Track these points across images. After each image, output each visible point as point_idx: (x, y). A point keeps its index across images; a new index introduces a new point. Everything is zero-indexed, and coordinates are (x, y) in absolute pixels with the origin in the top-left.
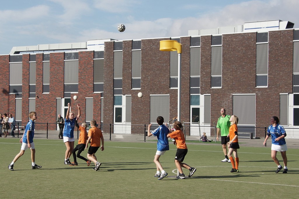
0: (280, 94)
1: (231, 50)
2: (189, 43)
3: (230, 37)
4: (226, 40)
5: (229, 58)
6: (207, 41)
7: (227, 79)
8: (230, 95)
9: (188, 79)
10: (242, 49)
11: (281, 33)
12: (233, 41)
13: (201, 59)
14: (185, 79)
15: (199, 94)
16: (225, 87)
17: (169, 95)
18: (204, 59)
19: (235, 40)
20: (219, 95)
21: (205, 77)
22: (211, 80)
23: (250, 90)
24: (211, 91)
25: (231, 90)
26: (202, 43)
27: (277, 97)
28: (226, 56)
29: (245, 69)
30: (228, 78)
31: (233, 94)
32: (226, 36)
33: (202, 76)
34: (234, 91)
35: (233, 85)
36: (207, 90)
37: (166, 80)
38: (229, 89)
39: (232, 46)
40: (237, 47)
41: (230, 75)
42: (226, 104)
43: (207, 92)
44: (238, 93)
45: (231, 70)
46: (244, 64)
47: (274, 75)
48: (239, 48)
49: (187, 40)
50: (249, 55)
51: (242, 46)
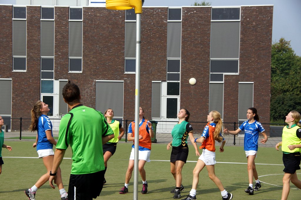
0: (153, 81)
1: (94, 28)
2: (38, 14)
3: (92, 11)
4: (87, 14)
5: (92, 37)
6: (63, 14)
7: (89, 63)
8: (92, 81)
9: (38, 60)
10: (108, 27)
11: (153, 11)
12: (96, 16)
13: (56, 36)
14: (34, 59)
15: (52, 80)
16: (87, 71)
17: (11, 79)
18: (59, 37)
19: (99, 15)
20: (80, 81)
21: (60, 58)
22: (68, 62)
23: (117, 77)
24: (69, 76)
25: (94, 75)
26: (56, 16)
27: (149, 85)
28: (88, 34)
29: (111, 50)
30: (91, 61)
31: (97, 81)
32: (87, 9)
33: (57, 57)
34: (98, 77)
35: (97, 69)
36: (63, 75)
37: (6, 60)
38: (91, 74)
39: (95, 22)
40: (102, 24)
41: (93, 57)
42: (87, 92)
43: (64, 77)
44: (102, 80)
45: (94, 51)
46: (110, 45)
47: (146, 60)
48: (104, 24)
49: (36, 10)
50: (117, 34)
51: (107, 23)
